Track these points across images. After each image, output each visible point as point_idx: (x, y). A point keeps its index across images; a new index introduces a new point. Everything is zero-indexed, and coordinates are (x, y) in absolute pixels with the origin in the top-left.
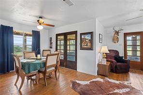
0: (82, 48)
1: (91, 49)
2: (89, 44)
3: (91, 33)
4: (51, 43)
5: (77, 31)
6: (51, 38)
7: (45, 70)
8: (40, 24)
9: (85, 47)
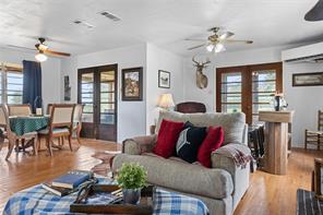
0: (125, 99)
1: (139, 98)
2: (136, 90)
3: (139, 70)
4: (68, 89)
5: (116, 65)
6: (67, 78)
7: (50, 132)
8: (41, 52)
9: (131, 95)
